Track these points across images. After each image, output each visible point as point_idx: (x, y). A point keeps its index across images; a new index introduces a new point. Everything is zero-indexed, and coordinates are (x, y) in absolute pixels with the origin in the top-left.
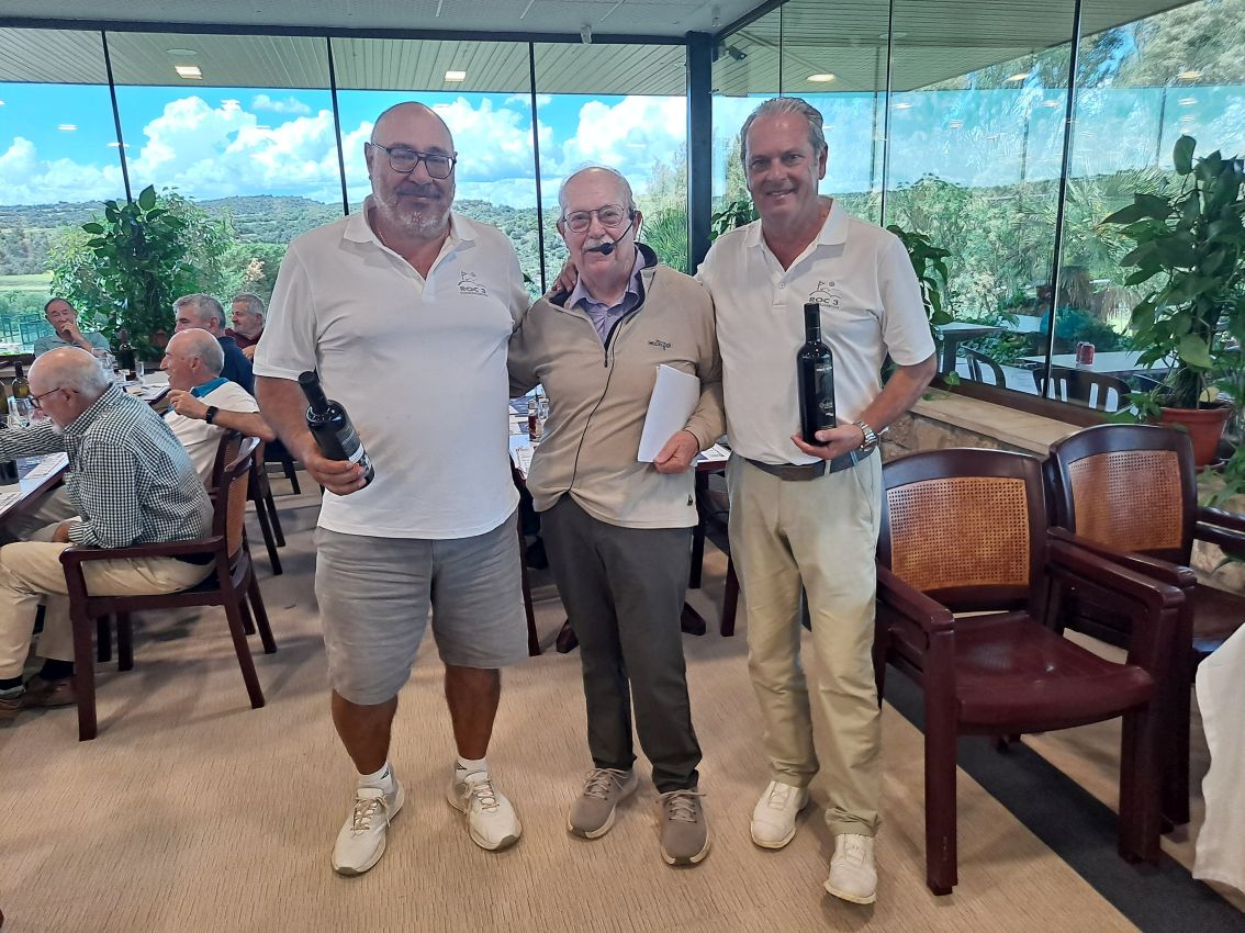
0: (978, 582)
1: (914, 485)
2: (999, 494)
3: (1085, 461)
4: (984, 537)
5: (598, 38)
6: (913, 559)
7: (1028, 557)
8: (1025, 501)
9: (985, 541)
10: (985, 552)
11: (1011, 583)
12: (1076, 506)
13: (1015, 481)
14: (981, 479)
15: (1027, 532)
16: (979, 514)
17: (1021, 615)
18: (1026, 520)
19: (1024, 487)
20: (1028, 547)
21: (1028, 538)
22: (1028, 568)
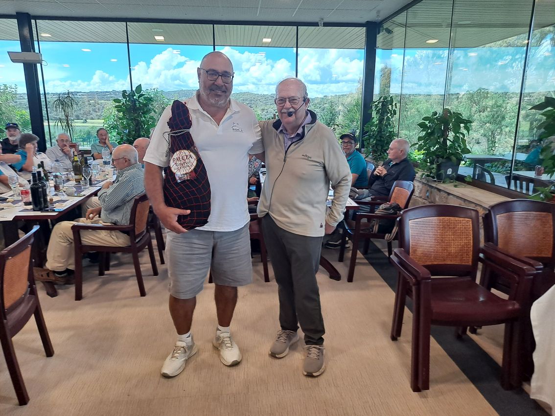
0: (449, 263)
1: (423, 219)
2: (460, 225)
3: (505, 214)
5: (326, 24)
6: (420, 251)
7: (471, 253)
8: (471, 228)
9: (452, 245)
10: (453, 250)
11: (463, 264)
12: (499, 234)
13: (467, 219)
14: (452, 218)
18: (471, 237)
19: (471, 222)
20: (471, 248)
21: (472, 244)
22: (471, 258)
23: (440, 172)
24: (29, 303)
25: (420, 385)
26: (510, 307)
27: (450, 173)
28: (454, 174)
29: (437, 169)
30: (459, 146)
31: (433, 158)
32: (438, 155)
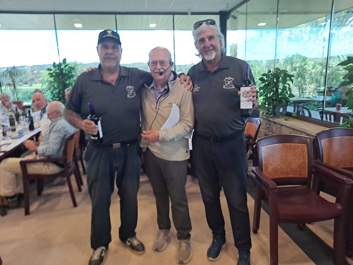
0: (291, 176)
1: (271, 145)
2: (298, 149)
3: (327, 139)
4: (293, 162)
5: (193, 13)
6: (270, 168)
7: (307, 168)
8: (306, 151)
9: (293, 163)
10: (294, 167)
11: (302, 176)
12: (323, 153)
13: (303, 145)
14: (292, 144)
15: (307, 161)
16: (292, 155)
17: (305, 187)
18: (307, 157)
19: (306, 147)
20: (307, 166)
21: (307, 162)
22: (307, 172)
23: (275, 111)
28: (284, 111)
29: (273, 109)
30: (287, 93)
31: (270, 101)
32: (273, 99)
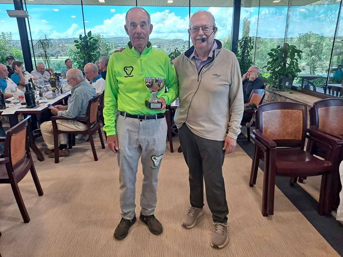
0: (287, 138)
1: (271, 111)
2: (295, 114)
3: (324, 108)
4: (290, 126)
6: (269, 131)
7: (302, 132)
8: (302, 117)
10: (290, 130)
11: (296, 139)
13: (299, 111)
14: (290, 110)
15: (302, 125)
16: (289, 120)
17: (299, 148)
18: (302, 122)
19: (302, 113)
20: (302, 129)
22: (301, 135)
23: (281, 84)
24: (27, 163)
25: (268, 213)
26: (326, 165)
27: (288, 85)
28: (290, 85)
29: (279, 83)
30: (294, 68)
31: (277, 75)
32: (280, 73)
